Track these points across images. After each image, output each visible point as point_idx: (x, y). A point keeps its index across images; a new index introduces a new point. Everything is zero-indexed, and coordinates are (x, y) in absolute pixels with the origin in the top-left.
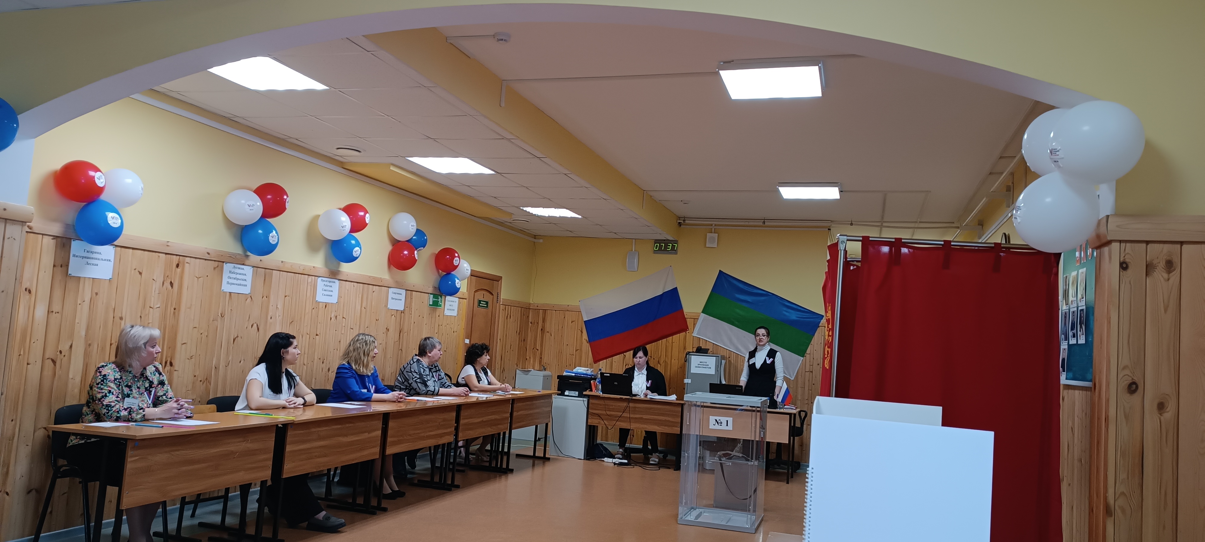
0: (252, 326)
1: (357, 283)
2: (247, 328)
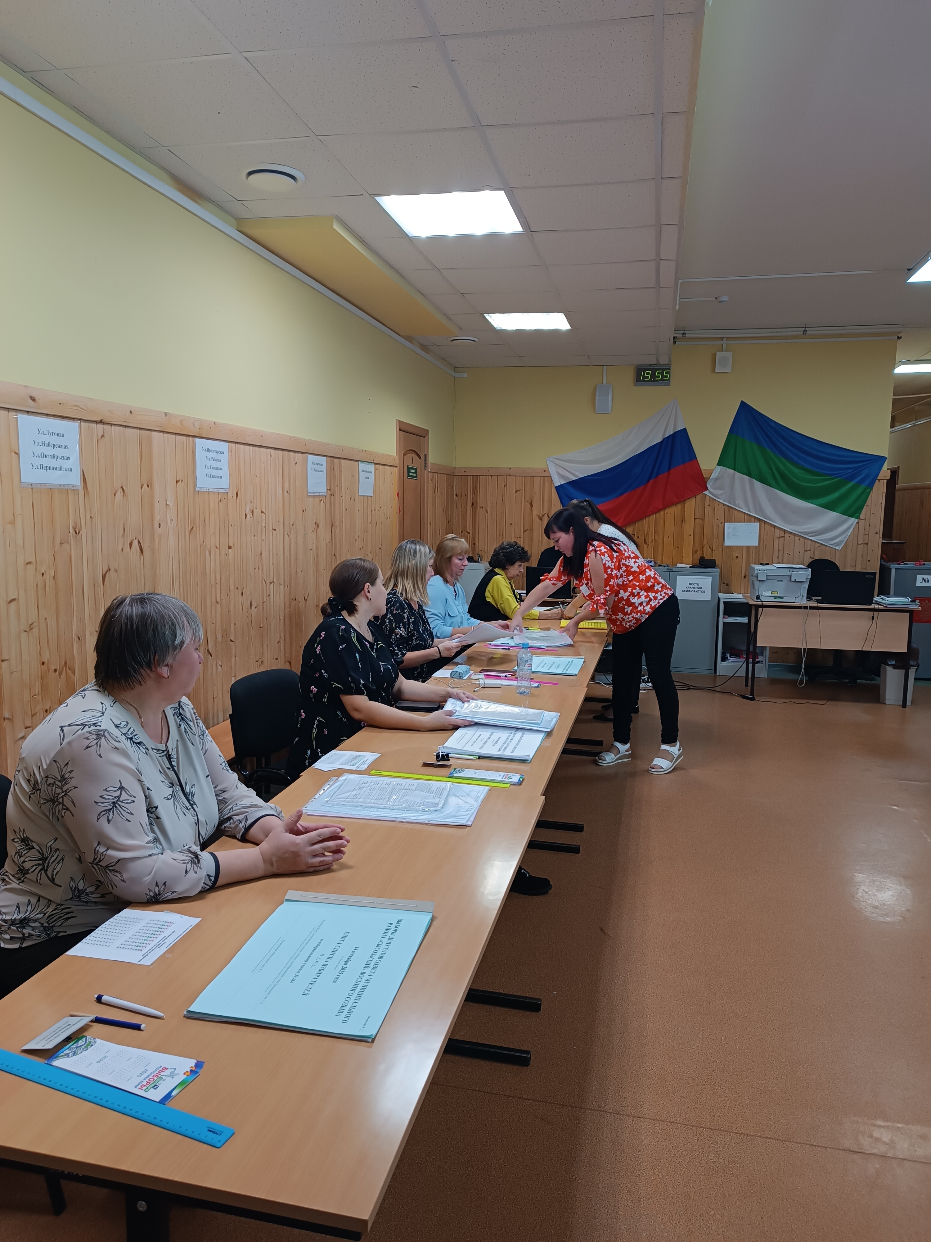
0: (131, 544)
1: (275, 449)
2: (122, 550)
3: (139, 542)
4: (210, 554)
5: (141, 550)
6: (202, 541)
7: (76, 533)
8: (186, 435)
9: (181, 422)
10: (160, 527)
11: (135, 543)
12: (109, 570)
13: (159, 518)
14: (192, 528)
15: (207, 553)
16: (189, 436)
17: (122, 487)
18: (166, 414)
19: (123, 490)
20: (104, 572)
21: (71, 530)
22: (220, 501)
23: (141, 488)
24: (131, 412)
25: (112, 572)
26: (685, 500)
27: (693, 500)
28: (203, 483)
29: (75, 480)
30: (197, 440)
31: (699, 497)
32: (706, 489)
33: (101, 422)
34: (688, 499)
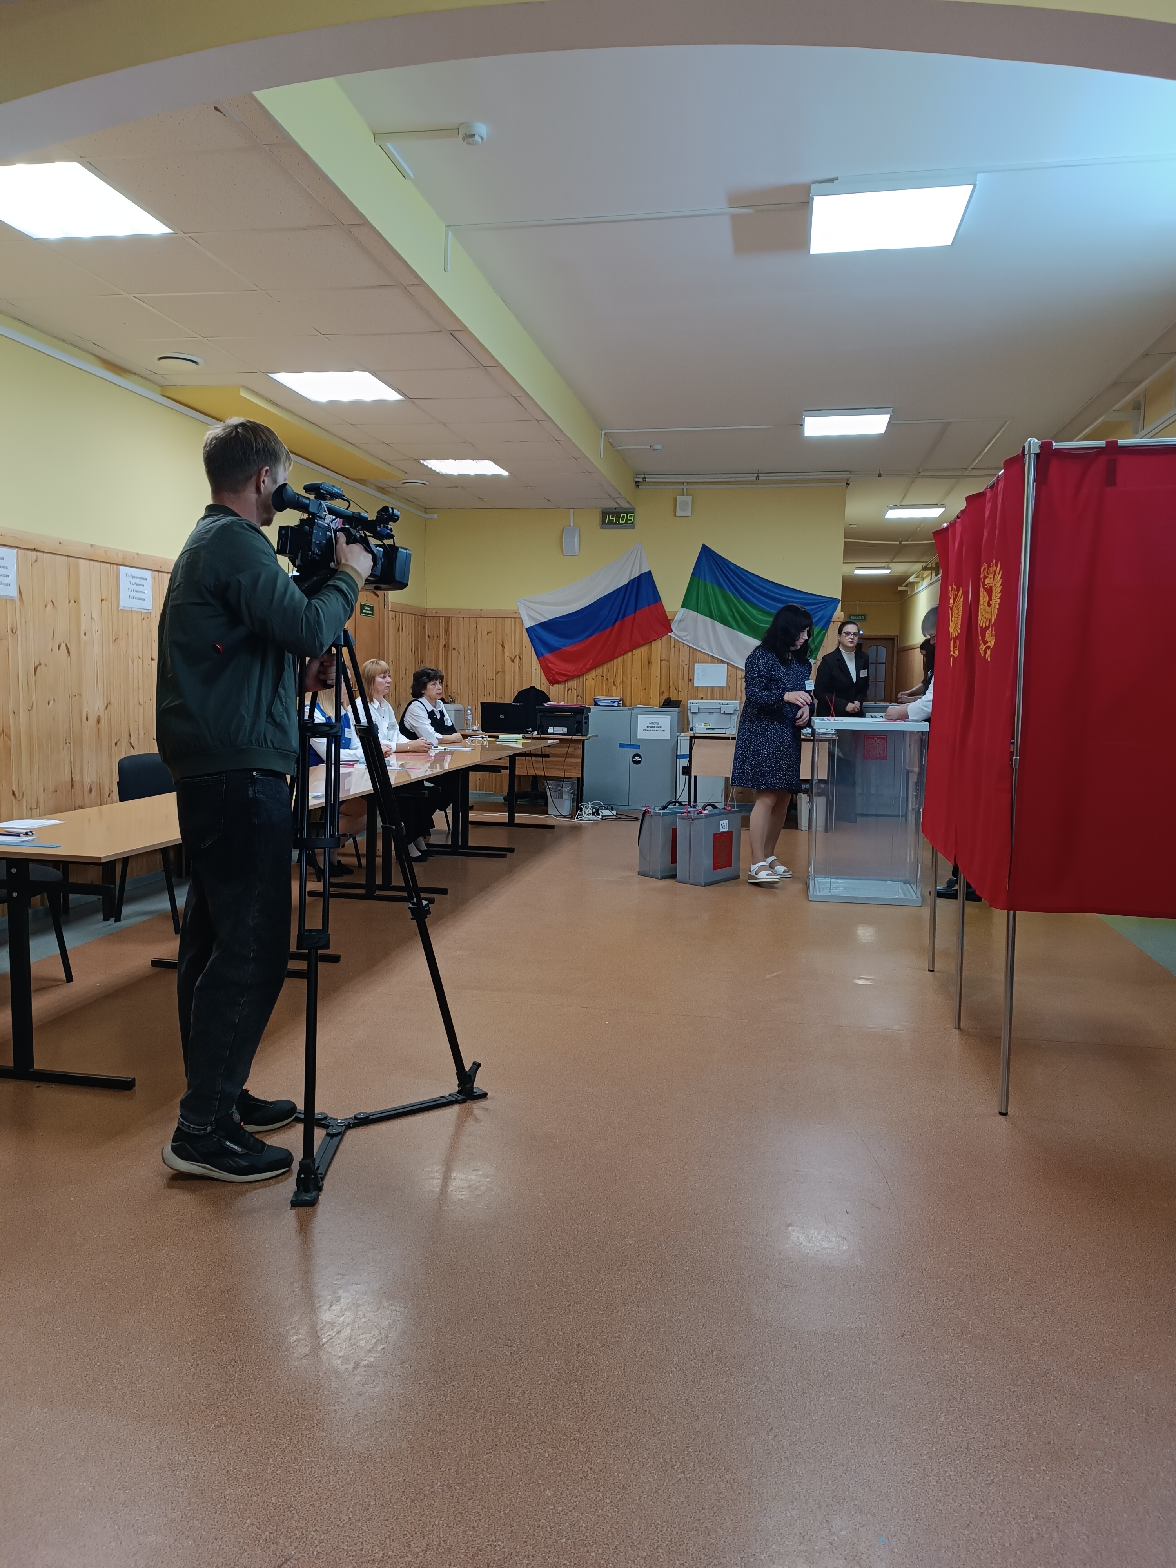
0: (59, 647)
2: (52, 650)
3: (66, 646)
4: (133, 663)
5: (69, 652)
6: (125, 651)
7: (13, 632)
8: (111, 563)
9: (105, 552)
10: (85, 635)
11: (63, 646)
12: (40, 664)
13: (84, 628)
14: (116, 639)
15: (130, 662)
16: (113, 564)
17: (52, 601)
18: (91, 545)
19: (53, 603)
20: (36, 666)
21: (9, 630)
22: (143, 619)
23: (69, 603)
24: (60, 543)
25: (43, 666)
26: (651, 642)
27: (659, 641)
28: (126, 602)
29: (13, 592)
30: (121, 567)
31: (664, 638)
32: (671, 630)
33: (35, 550)
34: (654, 640)
